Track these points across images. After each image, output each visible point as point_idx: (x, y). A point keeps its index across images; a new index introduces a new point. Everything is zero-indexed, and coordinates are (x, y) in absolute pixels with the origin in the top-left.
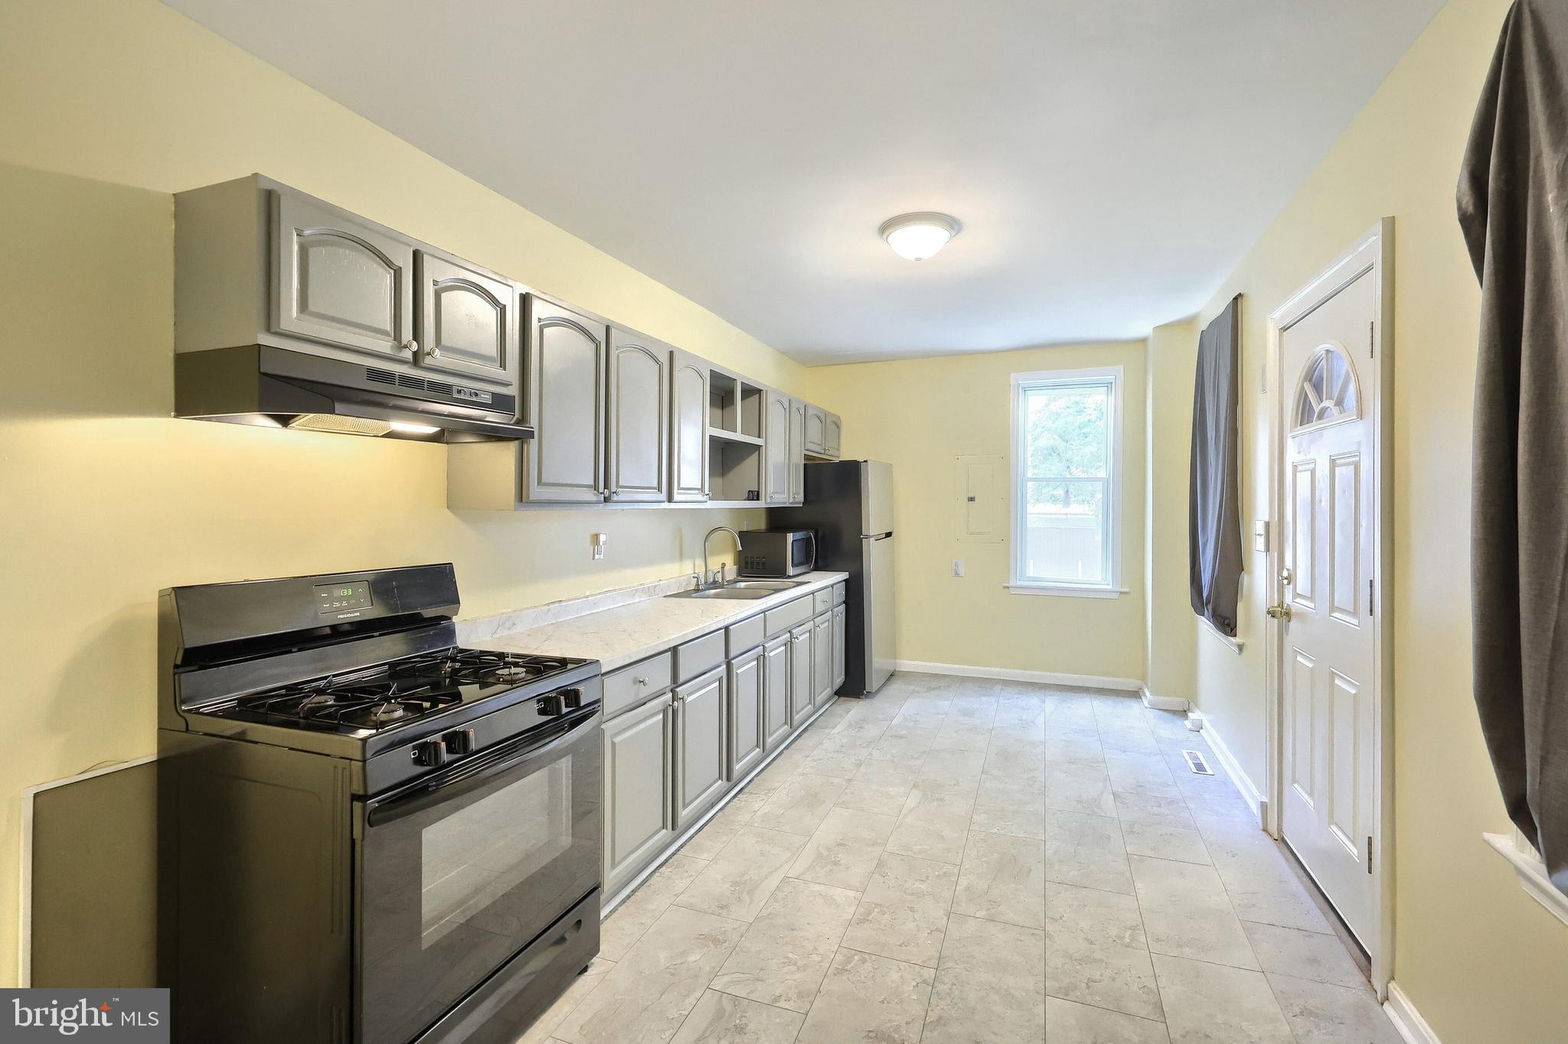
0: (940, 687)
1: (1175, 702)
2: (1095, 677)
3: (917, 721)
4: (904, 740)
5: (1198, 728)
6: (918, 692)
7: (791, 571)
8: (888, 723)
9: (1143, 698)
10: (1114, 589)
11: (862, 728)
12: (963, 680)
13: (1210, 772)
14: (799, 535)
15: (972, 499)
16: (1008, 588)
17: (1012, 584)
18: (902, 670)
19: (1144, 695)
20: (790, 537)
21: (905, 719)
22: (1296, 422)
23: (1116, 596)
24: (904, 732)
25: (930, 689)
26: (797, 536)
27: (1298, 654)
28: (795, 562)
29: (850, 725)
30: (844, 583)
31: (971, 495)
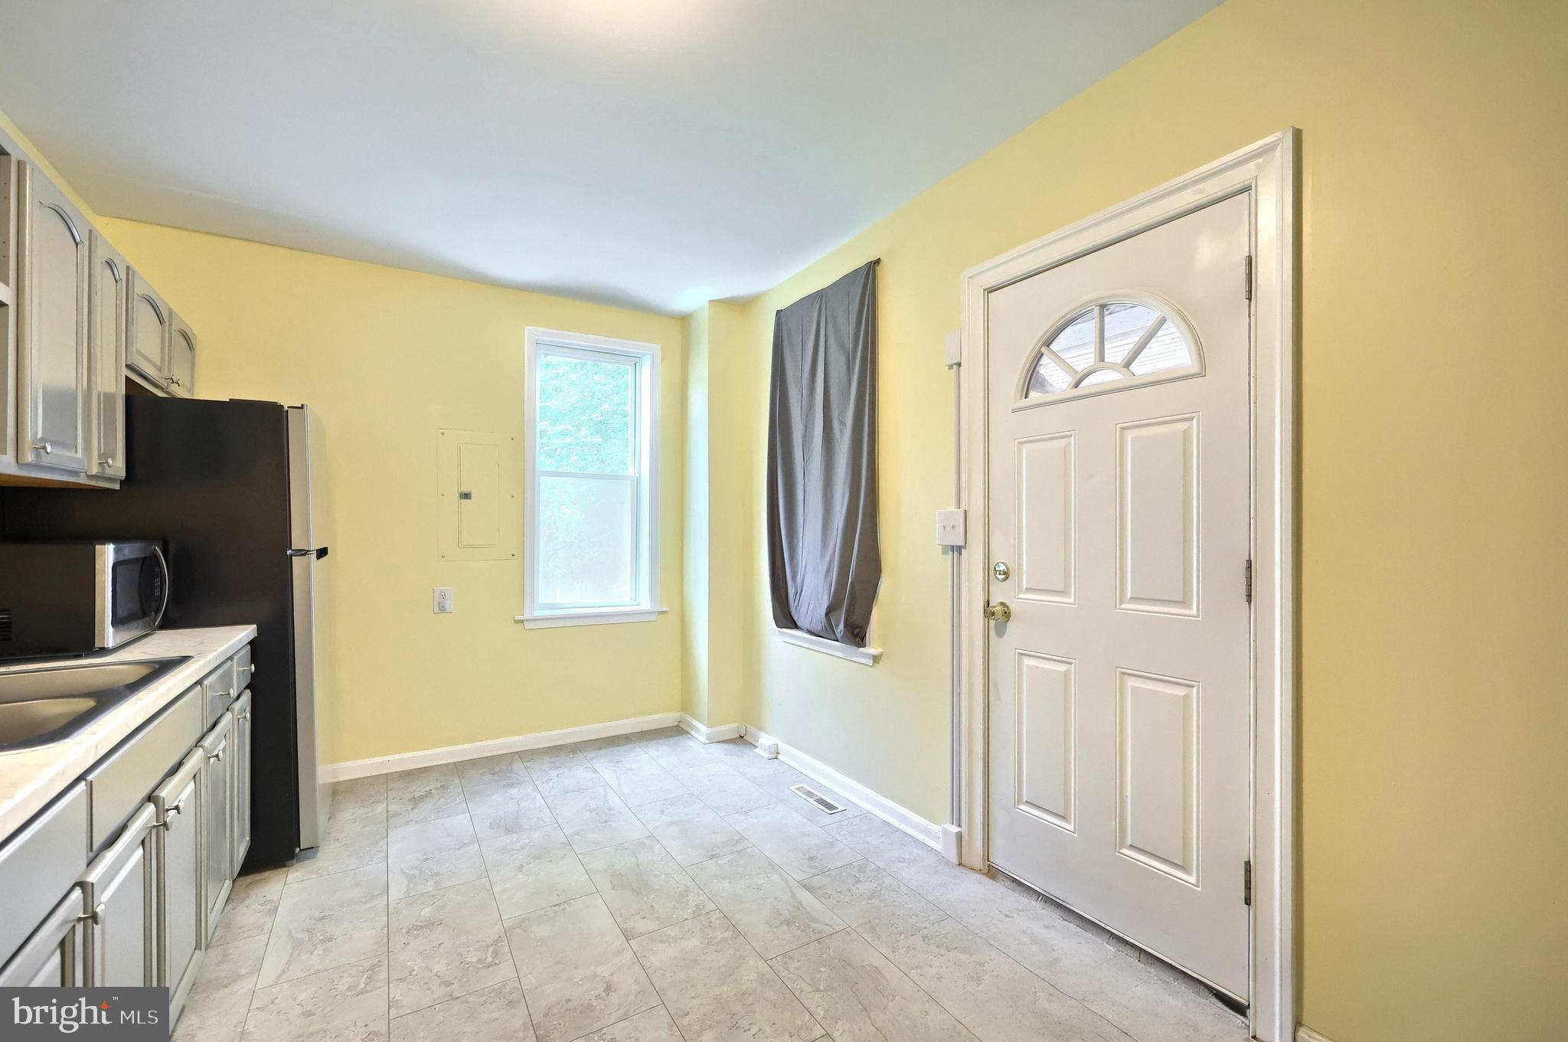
0: (430, 792)
1: (729, 729)
2: (629, 721)
3: (437, 874)
4: (439, 928)
5: (775, 755)
6: (397, 815)
7: (109, 636)
8: (381, 902)
9: (693, 733)
10: (652, 609)
11: (330, 939)
12: (459, 769)
13: (841, 808)
14: (131, 550)
15: (466, 496)
16: (522, 621)
17: (527, 615)
18: (341, 779)
19: (693, 727)
20: (107, 555)
21: (411, 878)
22: (1019, 394)
23: (653, 617)
24: (427, 911)
25: (416, 801)
26: (126, 551)
27: (1024, 657)
28: (120, 613)
29: (297, 944)
30: (249, 646)
31: (465, 490)
